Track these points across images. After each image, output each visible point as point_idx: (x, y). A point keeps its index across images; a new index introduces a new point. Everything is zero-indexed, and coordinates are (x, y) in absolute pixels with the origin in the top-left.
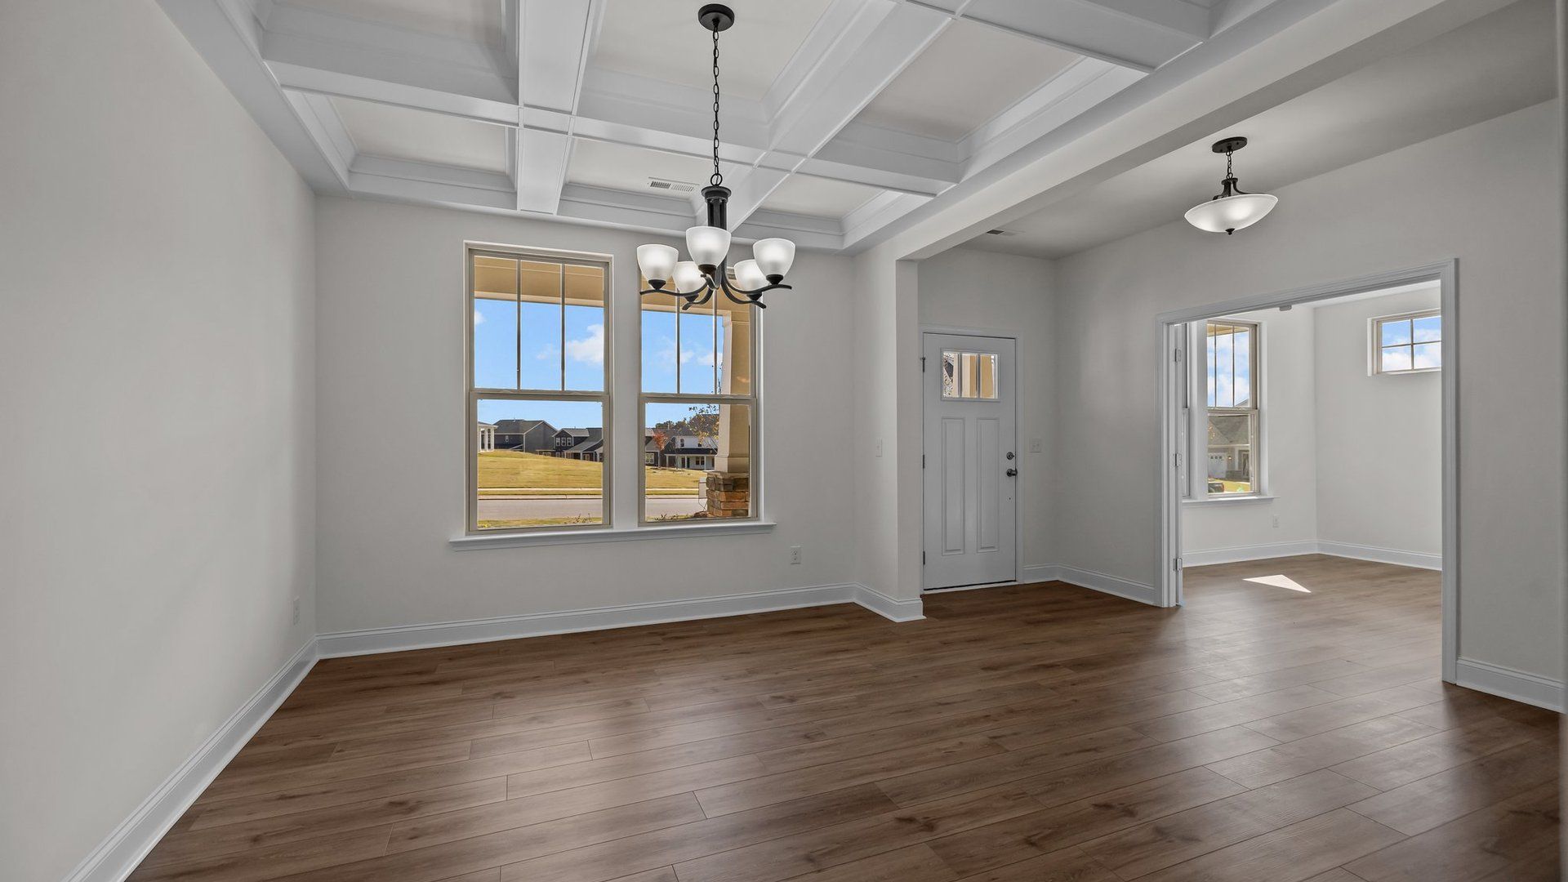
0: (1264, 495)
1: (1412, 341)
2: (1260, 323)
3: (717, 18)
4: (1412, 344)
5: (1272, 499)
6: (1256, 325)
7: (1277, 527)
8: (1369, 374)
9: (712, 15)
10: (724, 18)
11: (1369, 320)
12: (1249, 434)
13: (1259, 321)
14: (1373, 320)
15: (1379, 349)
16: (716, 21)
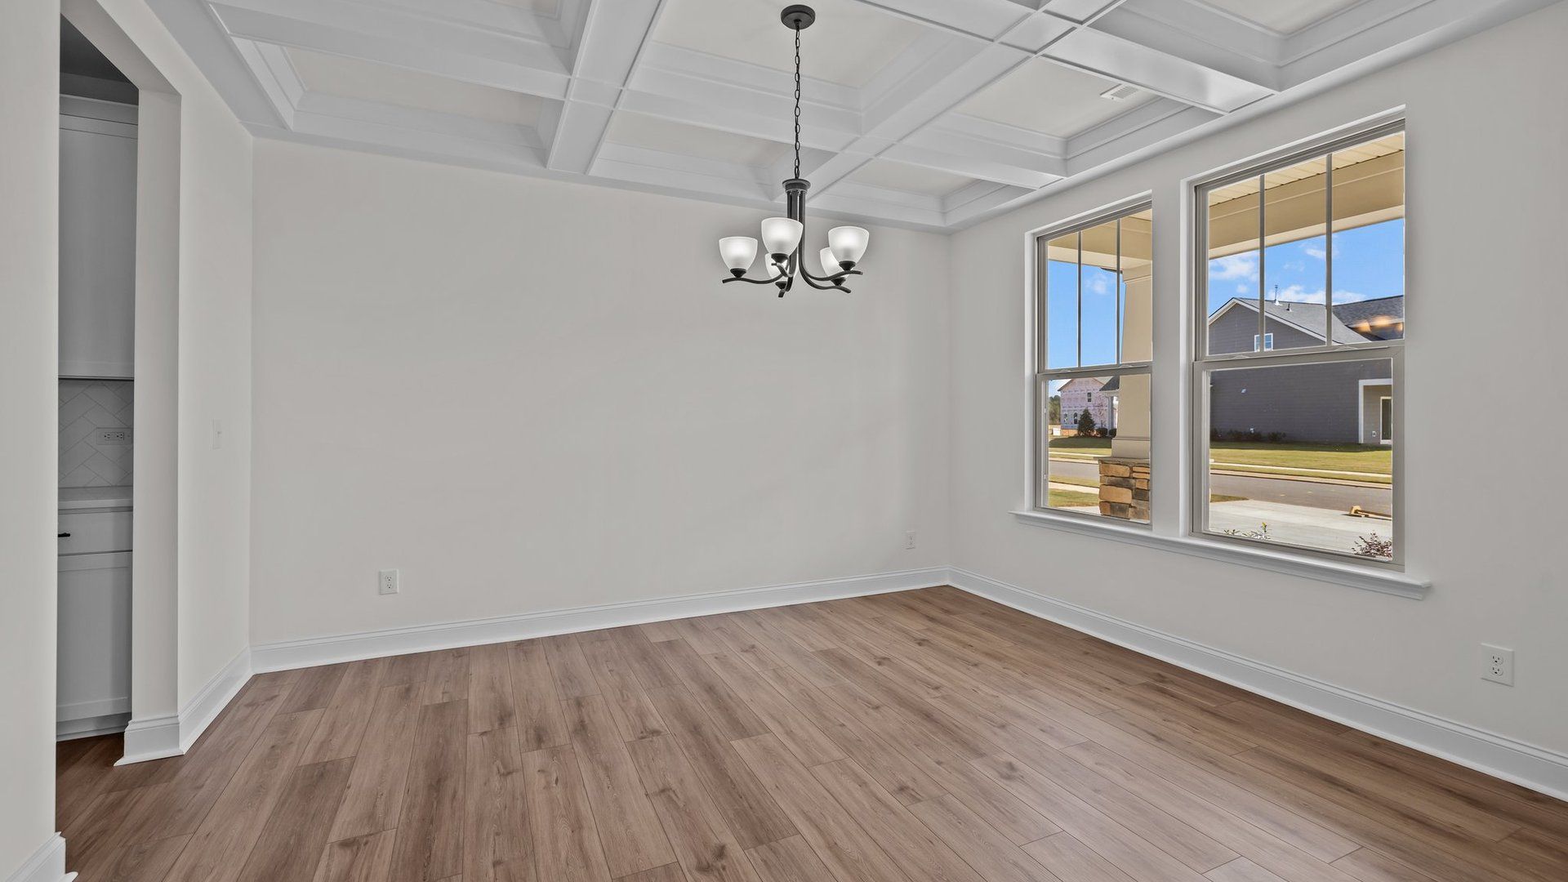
3: (798, 17)
9: (794, 16)
10: (804, 17)
16: (797, 21)
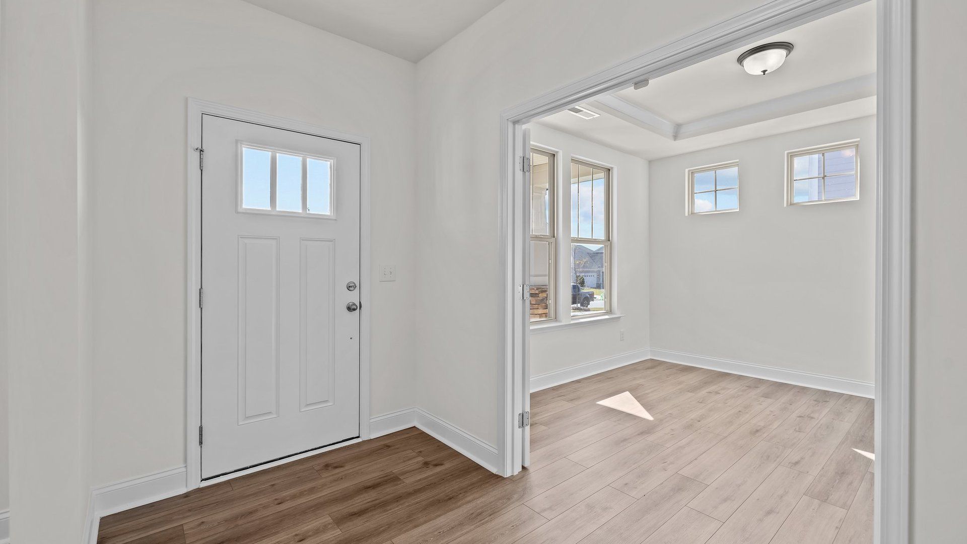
0: (615, 314)
1: (716, 188)
2: (612, 168)
4: (716, 191)
5: (620, 317)
6: (609, 170)
7: (623, 340)
8: (686, 214)
11: (687, 170)
12: (604, 262)
13: (612, 166)
14: (689, 171)
15: (692, 194)
